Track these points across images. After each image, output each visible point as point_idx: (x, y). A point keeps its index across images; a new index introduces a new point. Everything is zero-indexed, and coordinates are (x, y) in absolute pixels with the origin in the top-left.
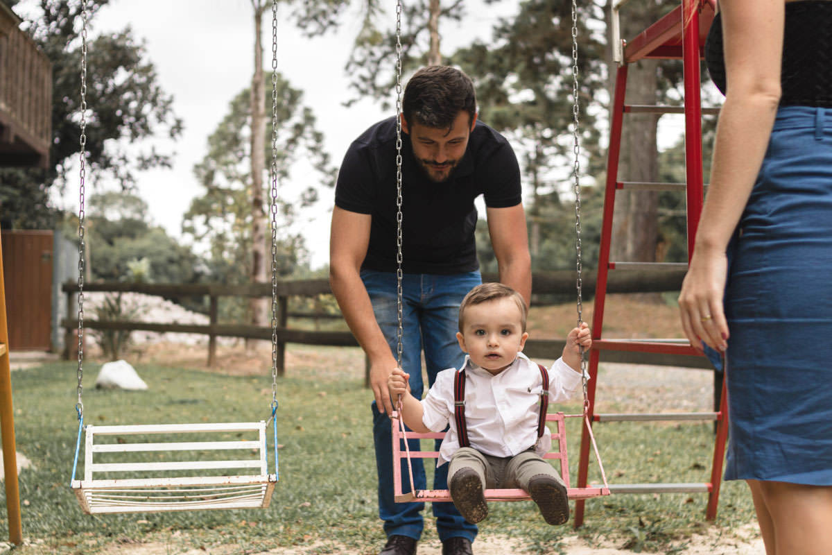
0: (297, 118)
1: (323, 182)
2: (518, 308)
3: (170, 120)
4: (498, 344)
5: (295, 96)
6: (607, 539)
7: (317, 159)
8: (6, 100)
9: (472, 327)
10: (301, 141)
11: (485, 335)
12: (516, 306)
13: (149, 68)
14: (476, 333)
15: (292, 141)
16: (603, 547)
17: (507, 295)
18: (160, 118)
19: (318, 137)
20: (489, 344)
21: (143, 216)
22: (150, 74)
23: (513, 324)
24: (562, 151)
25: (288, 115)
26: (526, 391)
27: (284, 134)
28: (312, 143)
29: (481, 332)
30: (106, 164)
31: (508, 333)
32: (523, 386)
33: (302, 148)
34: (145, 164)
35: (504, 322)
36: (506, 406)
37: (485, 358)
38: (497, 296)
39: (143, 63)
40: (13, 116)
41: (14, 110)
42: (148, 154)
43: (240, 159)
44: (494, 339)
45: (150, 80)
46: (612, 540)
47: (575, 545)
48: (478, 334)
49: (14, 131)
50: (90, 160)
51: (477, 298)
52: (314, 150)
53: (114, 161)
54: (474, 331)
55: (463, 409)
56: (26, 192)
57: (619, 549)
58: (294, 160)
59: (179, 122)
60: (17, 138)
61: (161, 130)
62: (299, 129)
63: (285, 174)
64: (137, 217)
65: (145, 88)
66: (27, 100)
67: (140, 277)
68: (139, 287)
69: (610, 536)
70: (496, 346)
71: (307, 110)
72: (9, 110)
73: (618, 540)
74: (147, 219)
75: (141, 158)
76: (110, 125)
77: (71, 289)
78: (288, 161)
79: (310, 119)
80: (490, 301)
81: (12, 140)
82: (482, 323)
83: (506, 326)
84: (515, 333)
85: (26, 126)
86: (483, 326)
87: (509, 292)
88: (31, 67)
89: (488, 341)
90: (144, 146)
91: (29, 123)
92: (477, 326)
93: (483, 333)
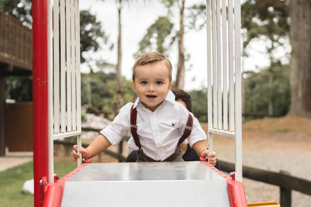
2: (167, 68)
11: (147, 84)
12: (166, 67)
14: (142, 83)
20: (149, 90)
22: (99, 25)
23: (163, 78)
24: (281, 44)
25: (169, 33)
31: (161, 83)
34: (98, 63)
35: (158, 77)
41: (14, 56)
44: (152, 87)
48: (143, 83)
51: (143, 62)
54: (140, 82)
55: (136, 129)
59: (113, 44)
65: (98, 30)
66: (22, 50)
70: (153, 91)
72: (9, 56)
80: (150, 64)
81: (11, 69)
82: (145, 77)
83: (160, 79)
84: (165, 83)
85: (22, 61)
86: (146, 79)
87: (162, 58)
89: (149, 88)
91: (24, 59)
92: (142, 79)
93: (145, 83)
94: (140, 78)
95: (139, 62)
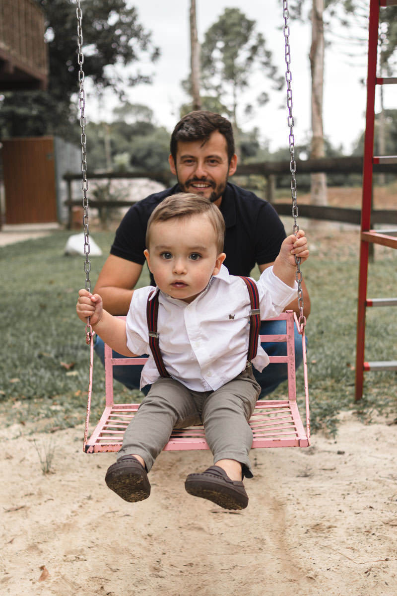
0: (252, 42)
1: (273, 88)
3: (151, 50)
4: (185, 271)
5: (250, 25)
6: (381, 414)
7: (268, 71)
8: (5, 40)
9: (157, 248)
10: (256, 58)
11: (172, 259)
12: (210, 225)
13: (132, 10)
14: (161, 255)
15: (250, 59)
16: (375, 423)
17: (199, 212)
18: (144, 47)
19: (268, 54)
20: (174, 271)
21: (150, 119)
22: (133, 15)
23: (205, 245)
25: (246, 39)
26: (228, 318)
27: (243, 55)
28: (264, 59)
29: (167, 254)
30: (107, 84)
31: (198, 257)
32: (221, 313)
33: (256, 64)
34: (133, 82)
35: (193, 244)
36: (201, 341)
37: (171, 286)
38: (188, 213)
39: (128, 7)
40: (13, 52)
41: (13, 48)
42: (135, 75)
43: (213, 74)
44: (181, 264)
45: (134, 18)
46: (385, 415)
47: (349, 420)
48: (164, 256)
49: (13, 63)
50: (96, 81)
51: (164, 214)
52: (266, 64)
53: (113, 82)
54: (158, 252)
55: (157, 340)
56: (51, 108)
57: (390, 425)
58: (251, 73)
59: (157, 49)
60: (17, 70)
61: (143, 56)
62: (254, 49)
63: (244, 83)
64: (146, 120)
65: (130, 25)
66: (24, 39)
67: (122, 167)
68: (120, 174)
69: (384, 411)
70: (183, 273)
71: (260, 35)
72: (7, 48)
73: (390, 415)
74: (153, 122)
75: (130, 79)
76: (108, 55)
77: (70, 178)
78: (247, 74)
79: (261, 41)
80: (178, 219)
81: (11, 70)
82: (167, 244)
83: (197, 248)
84: (207, 257)
85: (24, 60)
86: (169, 248)
88: (26, 14)
89: (174, 267)
90: (132, 69)
91: (28, 57)
92: (163, 247)
93: (169, 256)
94: (158, 245)
95: (157, 215)
